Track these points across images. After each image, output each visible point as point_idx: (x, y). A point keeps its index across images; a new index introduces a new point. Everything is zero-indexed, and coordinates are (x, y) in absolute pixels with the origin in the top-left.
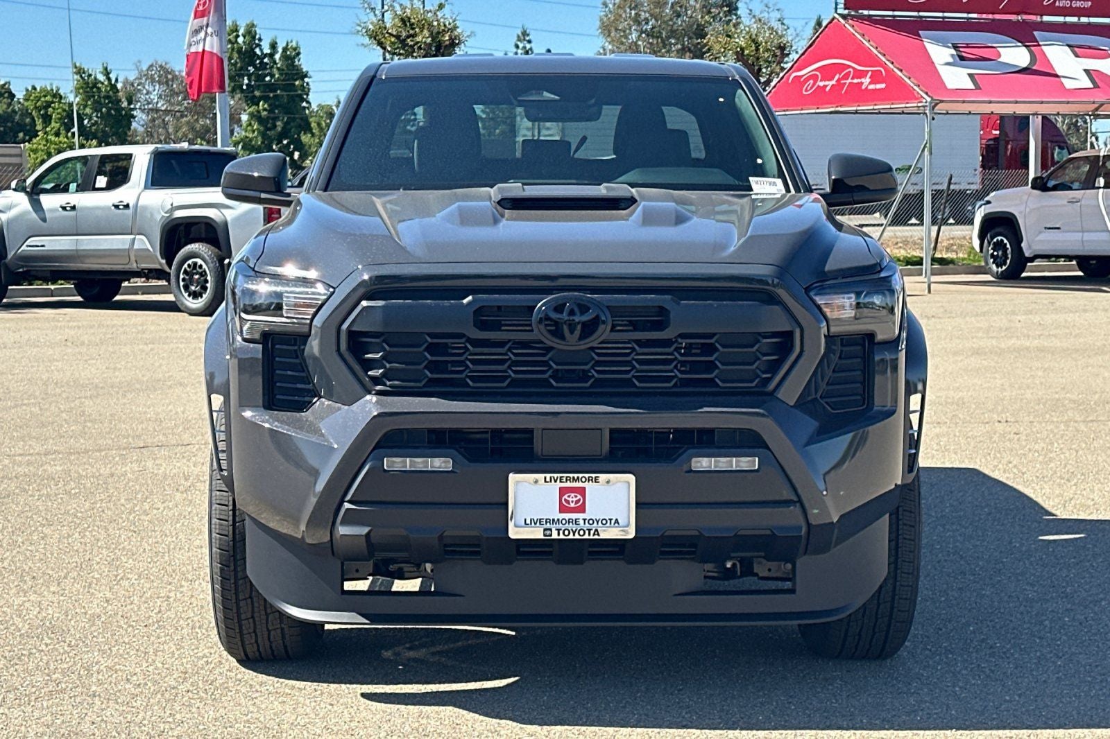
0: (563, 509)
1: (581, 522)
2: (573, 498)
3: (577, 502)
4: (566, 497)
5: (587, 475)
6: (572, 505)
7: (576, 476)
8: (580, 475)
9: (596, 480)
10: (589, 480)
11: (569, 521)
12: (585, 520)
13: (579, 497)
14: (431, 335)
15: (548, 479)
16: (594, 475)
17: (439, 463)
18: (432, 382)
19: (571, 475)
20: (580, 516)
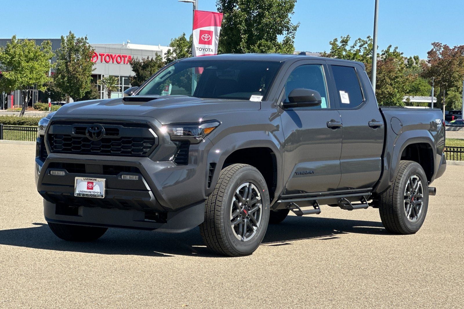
0: (88, 188)
1: (92, 192)
2: (90, 185)
3: (91, 186)
4: (89, 185)
5: (94, 178)
6: (90, 187)
7: (91, 178)
8: (92, 178)
9: (96, 180)
10: (94, 180)
11: (89, 192)
12: (93, 192)
13: (92, 185)
14: (65, 135)
15: (85, 179)
16: (95, 178)
17: (62, 173)
18: (64, 149)
19: (90, 178)
20: (92, 191)
